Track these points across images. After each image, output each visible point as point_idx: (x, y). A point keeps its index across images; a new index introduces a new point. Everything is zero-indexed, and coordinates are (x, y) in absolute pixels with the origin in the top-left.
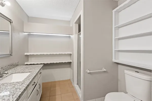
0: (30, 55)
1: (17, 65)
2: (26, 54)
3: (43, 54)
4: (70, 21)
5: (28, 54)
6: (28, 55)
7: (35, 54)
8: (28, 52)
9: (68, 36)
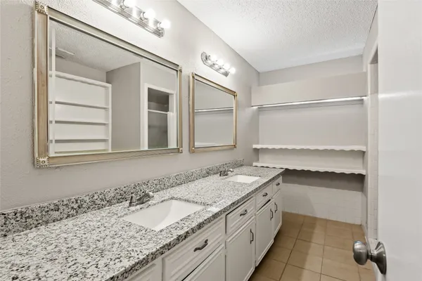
0: (262, 149)
1: (242, 165)
2: (255, 146)
3: (286, 149)
4: (361, 56)
5: (258, 146)
6: (259, 149)
7: (270, 147)
8: (258, 143)
9: (359, 98)
